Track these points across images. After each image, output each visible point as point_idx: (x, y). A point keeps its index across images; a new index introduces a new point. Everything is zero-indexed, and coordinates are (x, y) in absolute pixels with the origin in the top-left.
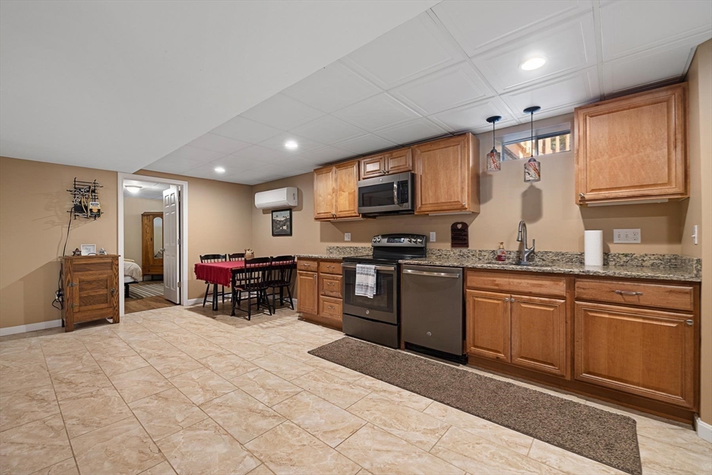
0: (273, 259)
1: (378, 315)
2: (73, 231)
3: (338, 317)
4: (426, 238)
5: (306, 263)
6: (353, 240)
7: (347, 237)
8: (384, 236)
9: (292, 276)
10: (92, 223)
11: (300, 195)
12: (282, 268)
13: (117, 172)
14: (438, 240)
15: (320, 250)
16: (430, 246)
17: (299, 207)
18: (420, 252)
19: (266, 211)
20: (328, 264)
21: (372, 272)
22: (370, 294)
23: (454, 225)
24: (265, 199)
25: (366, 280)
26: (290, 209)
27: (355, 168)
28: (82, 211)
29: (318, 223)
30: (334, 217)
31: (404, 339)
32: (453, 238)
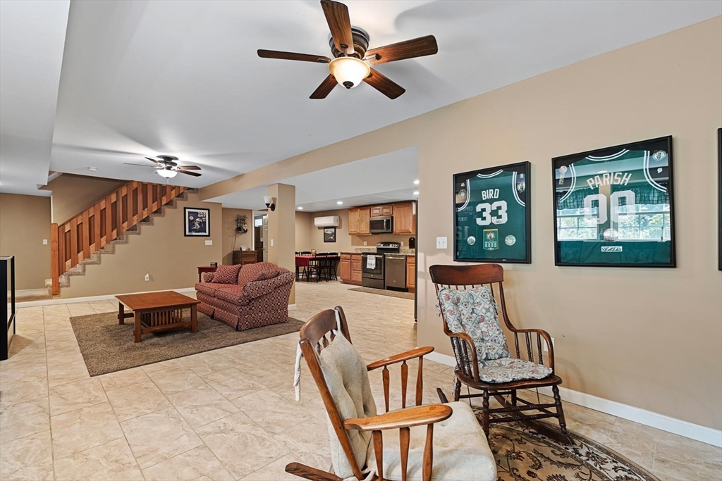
0: (327, 254)
1: (377, 276)
2: (237, 239)
3: (360, 279)
4: (400, 244)
5: (344, 255)
6: (368, 245)
7: (365, 243)
8: (382, 243)
9: (336, 264)
10: (244, 235)
11: (340, 220)
12: (331, 259)
13: (252, 210)
14: (404, 245)
15: (352, 249)
16: (401, 248)
17: (340, 227)
18: (397, 250)
19: (320, 228)
20: (355, 256)
21: (374, 258)
22: (373, 267)
23: (410, 239)
24: (320, 221)
25: (371, 263)
26: (335, 228)
27: (368, 211)
28: (240, 230)
29: (351, 236)
30: (358, 233)
31: (386, 285)
32: (410, 244)
